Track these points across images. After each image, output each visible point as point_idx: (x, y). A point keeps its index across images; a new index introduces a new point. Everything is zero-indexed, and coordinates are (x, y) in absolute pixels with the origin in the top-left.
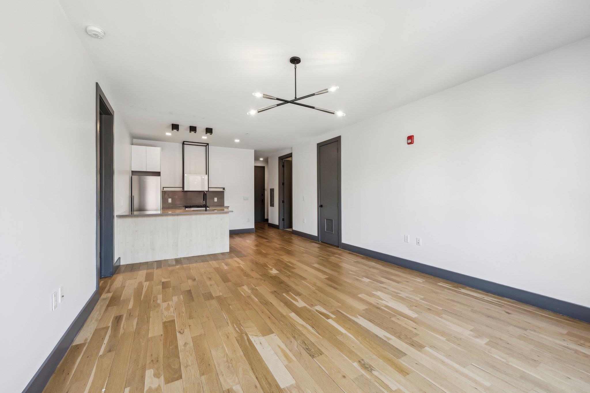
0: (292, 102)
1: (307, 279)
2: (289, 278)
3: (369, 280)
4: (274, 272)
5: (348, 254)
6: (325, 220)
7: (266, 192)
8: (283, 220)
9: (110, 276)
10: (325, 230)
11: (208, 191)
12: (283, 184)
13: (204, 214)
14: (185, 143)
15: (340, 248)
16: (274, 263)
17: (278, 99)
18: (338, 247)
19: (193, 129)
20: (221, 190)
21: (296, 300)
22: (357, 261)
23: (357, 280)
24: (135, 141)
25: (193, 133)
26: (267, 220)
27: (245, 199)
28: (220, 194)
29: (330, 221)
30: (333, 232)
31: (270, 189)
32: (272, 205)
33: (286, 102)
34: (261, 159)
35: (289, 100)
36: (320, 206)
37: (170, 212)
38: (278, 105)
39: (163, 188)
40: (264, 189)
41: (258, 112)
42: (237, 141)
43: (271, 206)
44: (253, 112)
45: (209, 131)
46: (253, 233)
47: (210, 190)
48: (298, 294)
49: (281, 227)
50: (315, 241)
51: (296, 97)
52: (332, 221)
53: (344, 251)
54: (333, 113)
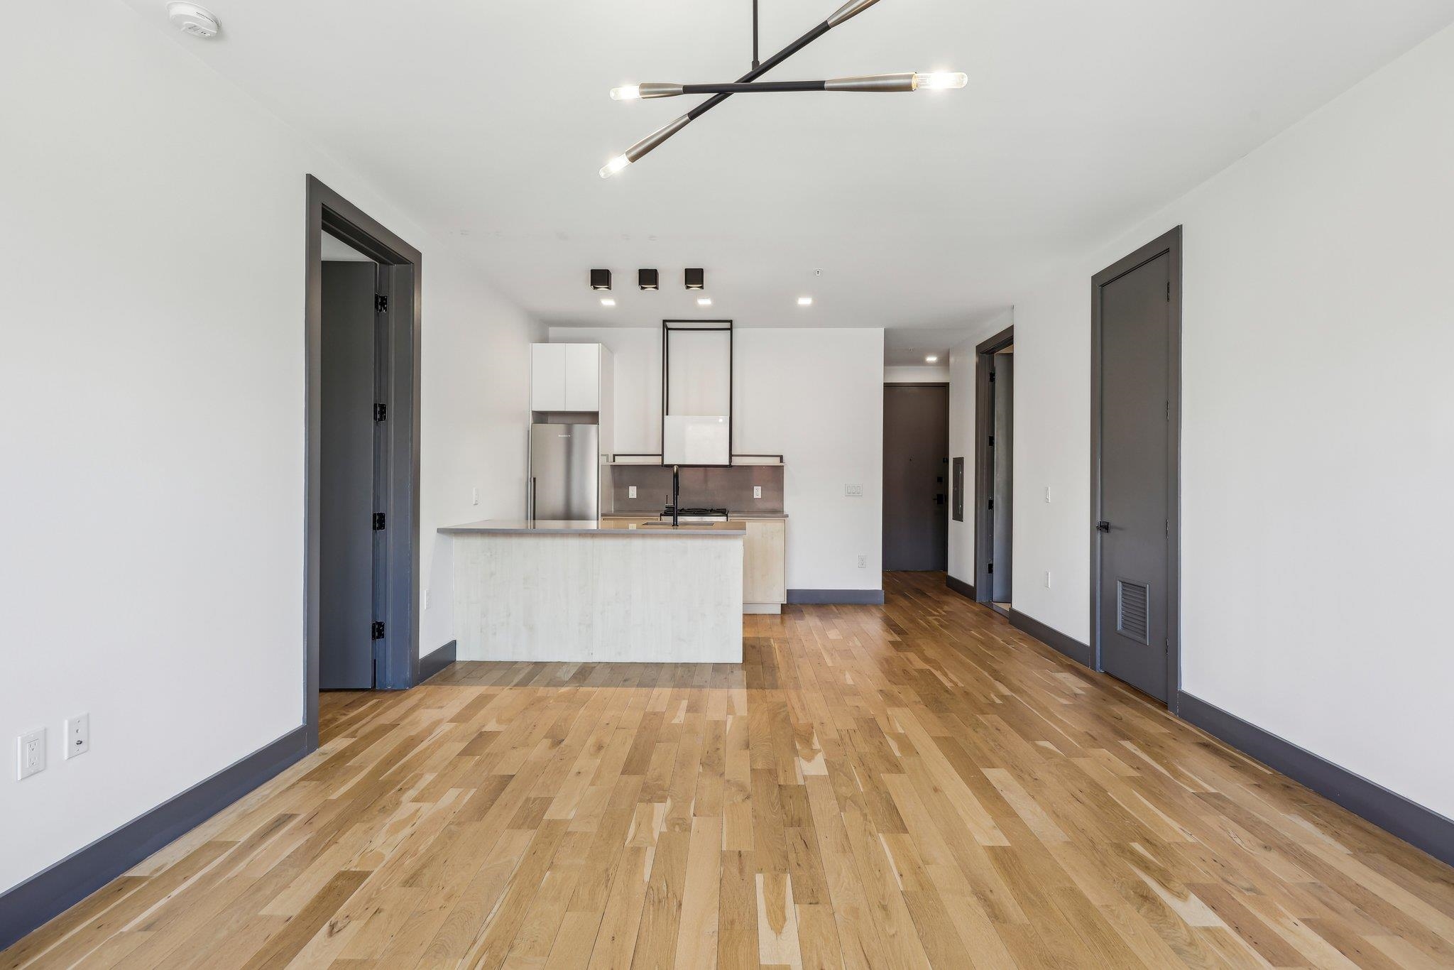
0: (747, 84)
1: (905, 830)
2: (842, 809)
3: (1214, 920)
4: (812, 767)
5: (1196, 748)
6: (1119, 584)
8: (990, 569)
9: (403, 688)
10: (1119, 627)
11: (730, 466)
12: (992, 440)
13: (666, 536)
14: (670, 325)
15: (1169, 715)
16: (844, 733)
17: (688, 90)
18: (1164, 706)
19: (648, 277)
20: (776, 462)
21: (778, 924)
22: (1217, 796)
23: (1146, 897)
24: (553, 331)
25: (650, 289)
27: (853, 492)
28: (774, 476)
29: (1134, 589)
30: (1145, 636)
31: (954, 458)
32: (959, 516)
33: (722, 92)
34: (932, 359)
35: (731, 78)
36: (1102, 527)
37: (633, 526)
38: (694, 115)
39: (614, 456)
40: (947, 461)
41: (634, 159)
42: (805, 301)
43: (955, 517)
44: (617, 164)
45: (694, 277)
46: (876, 605)
47: (737, 461)
48: (811, 895)
49: (981, 596)
50: (1081, 667)
51: (755, 62)
52: (1145, 592)
53: (1182, 729)
54: (907, 88)
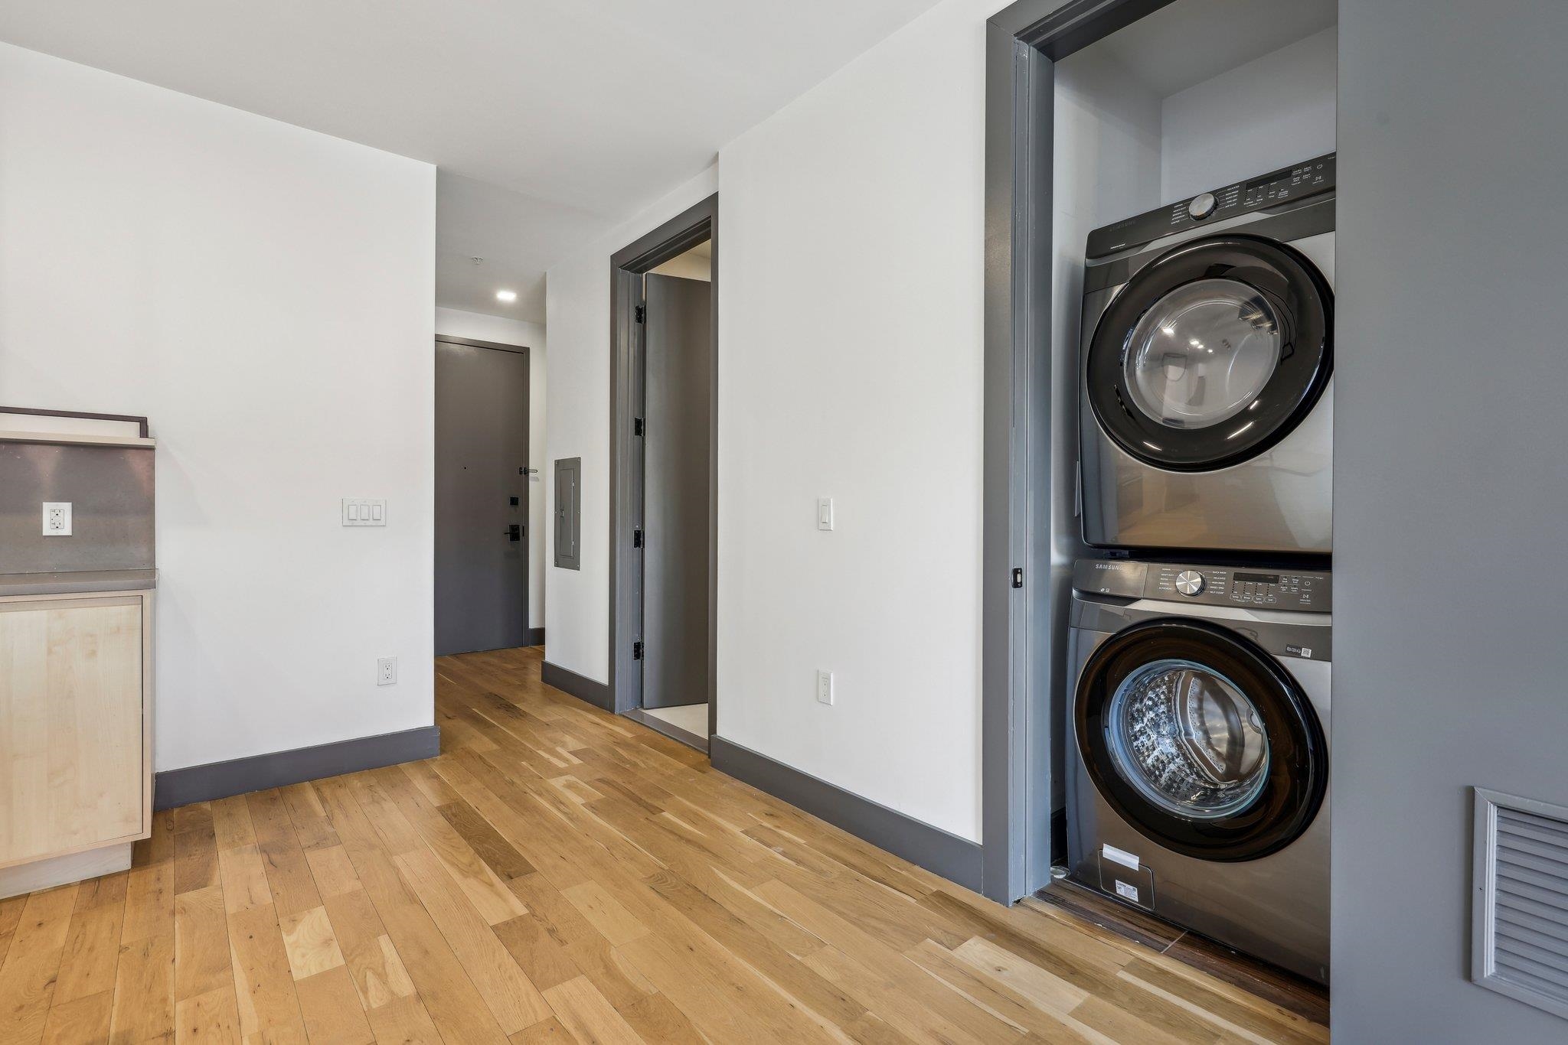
7: (533, 487)
8: (638, 650)
12: (639, 427)
20: (124, 436)
26: (539, 636)
31: (558, 463)
32: (568, 556)
34: (507, 296)
40: (525, 472)
43: (558, 564)
46: (422, 762)
49: (623, 697)
